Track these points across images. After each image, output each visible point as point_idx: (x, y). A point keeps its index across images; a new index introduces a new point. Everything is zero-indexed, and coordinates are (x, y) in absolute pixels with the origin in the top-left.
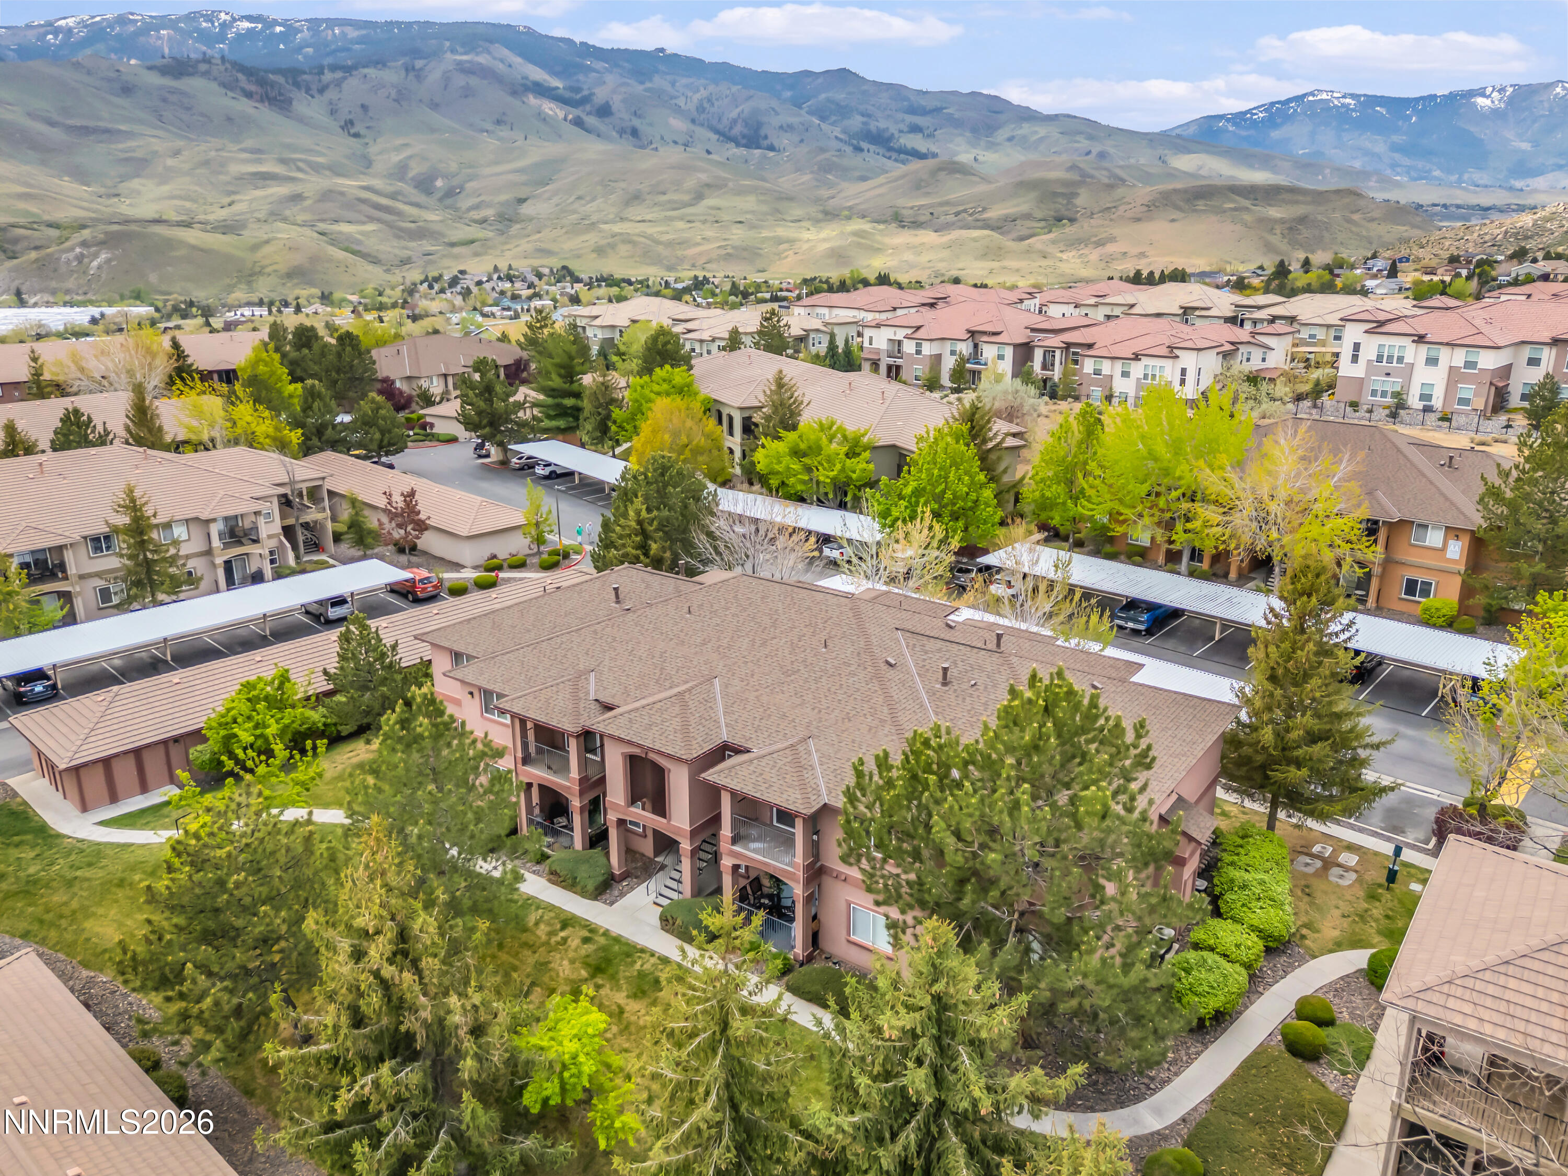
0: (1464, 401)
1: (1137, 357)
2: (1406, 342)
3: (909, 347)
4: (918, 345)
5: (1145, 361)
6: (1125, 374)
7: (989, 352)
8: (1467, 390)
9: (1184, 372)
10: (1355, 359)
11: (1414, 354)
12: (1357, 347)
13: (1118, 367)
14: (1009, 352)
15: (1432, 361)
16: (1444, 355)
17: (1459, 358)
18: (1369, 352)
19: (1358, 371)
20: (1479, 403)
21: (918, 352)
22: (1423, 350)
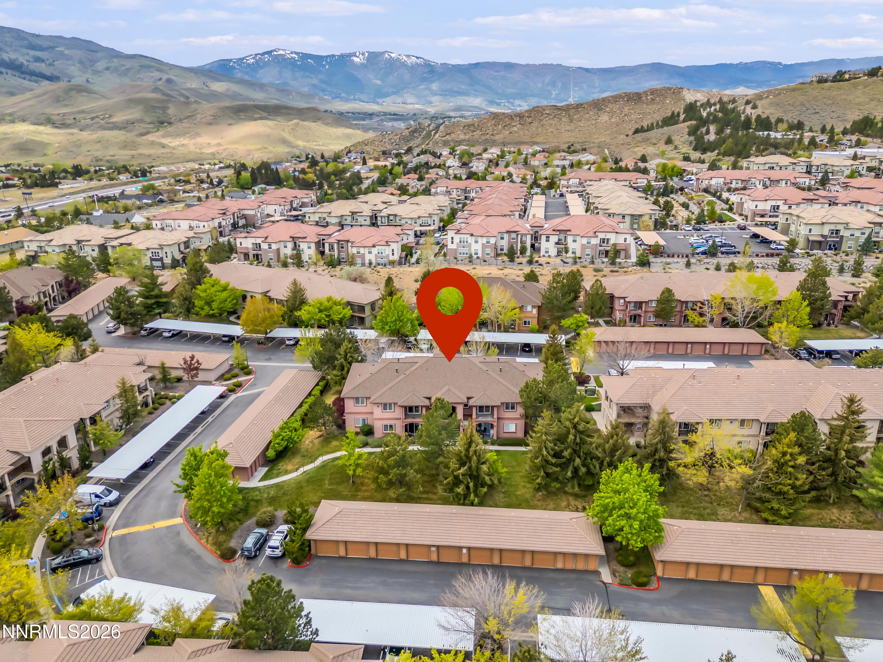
0: (488, 254)
1: (374, 246)
2: (468, 236)
3: (265, 246)
4: (270, 245)
5: (377, 247)
6: (370, 253)
7: (303, 246)
8: (488, 251)
9: (393, 250)
10: (452, 243)
11: (471, 240)
12: (452, 238)
13: (367, 250)
14: (313, 246)
15: (476, 242)
16: (480, 239)
17: (484, 240)
18: (457, 239)
19: (454, 246)
20: (492, 254)
21: (270, 248)
22: (473, 238)
